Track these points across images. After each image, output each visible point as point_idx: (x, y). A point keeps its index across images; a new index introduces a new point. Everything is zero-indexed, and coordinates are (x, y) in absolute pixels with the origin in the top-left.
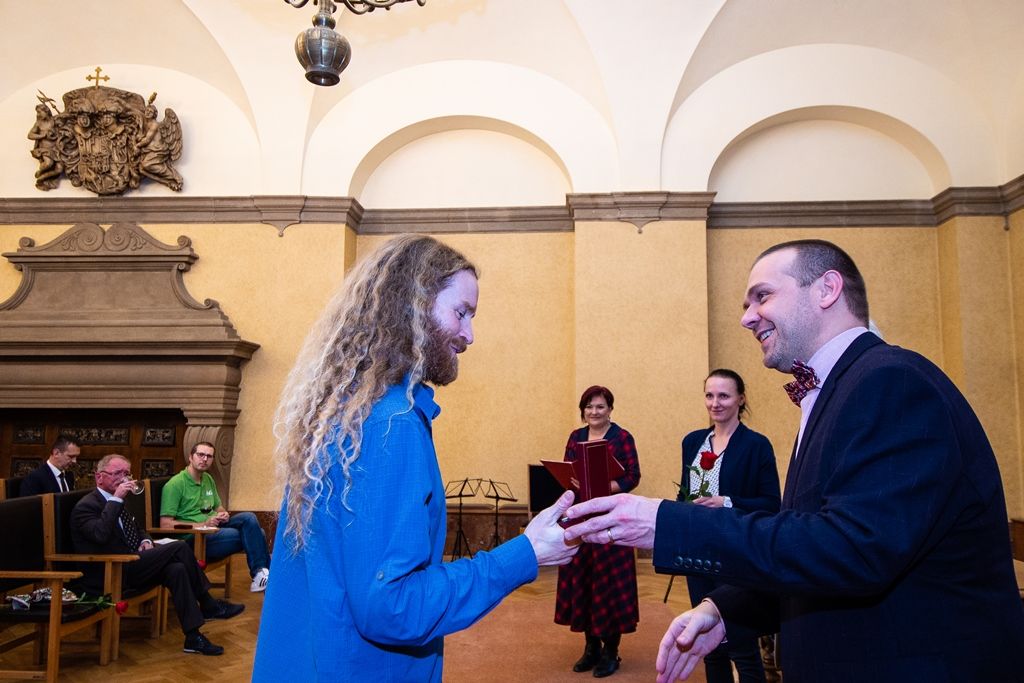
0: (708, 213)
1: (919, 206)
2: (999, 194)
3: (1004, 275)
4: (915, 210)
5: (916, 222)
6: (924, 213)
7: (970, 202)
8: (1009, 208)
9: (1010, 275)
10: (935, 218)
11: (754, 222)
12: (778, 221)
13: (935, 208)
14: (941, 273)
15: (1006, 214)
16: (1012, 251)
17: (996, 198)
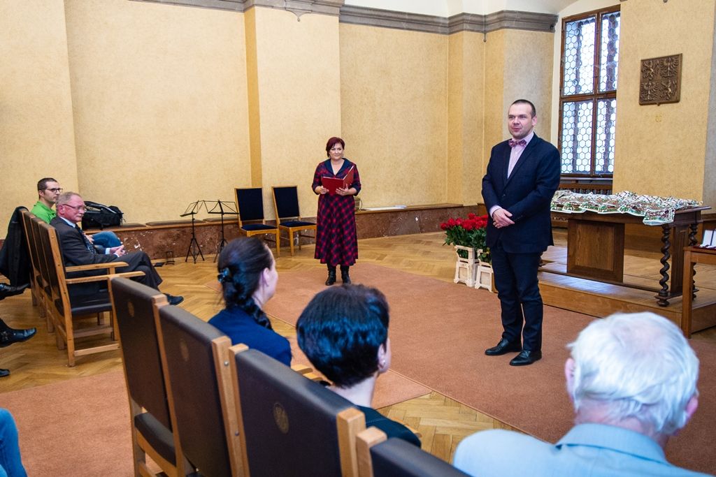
0: (340, 11)
1: (442, 21)
2: (483, 20)
3: (482, 69)
4: (440, 23)
5: (440, 31)
6: (444, 26)
7: (472, 23)
8: (487, 29)
9: (484, 70)
10: (448, 29)
11: (358, 20)
12: (371, 21)
13: (449, 24)
14: (450, 64)
15: (485, 32)
16: (487, 55)
17: (482, 22)
